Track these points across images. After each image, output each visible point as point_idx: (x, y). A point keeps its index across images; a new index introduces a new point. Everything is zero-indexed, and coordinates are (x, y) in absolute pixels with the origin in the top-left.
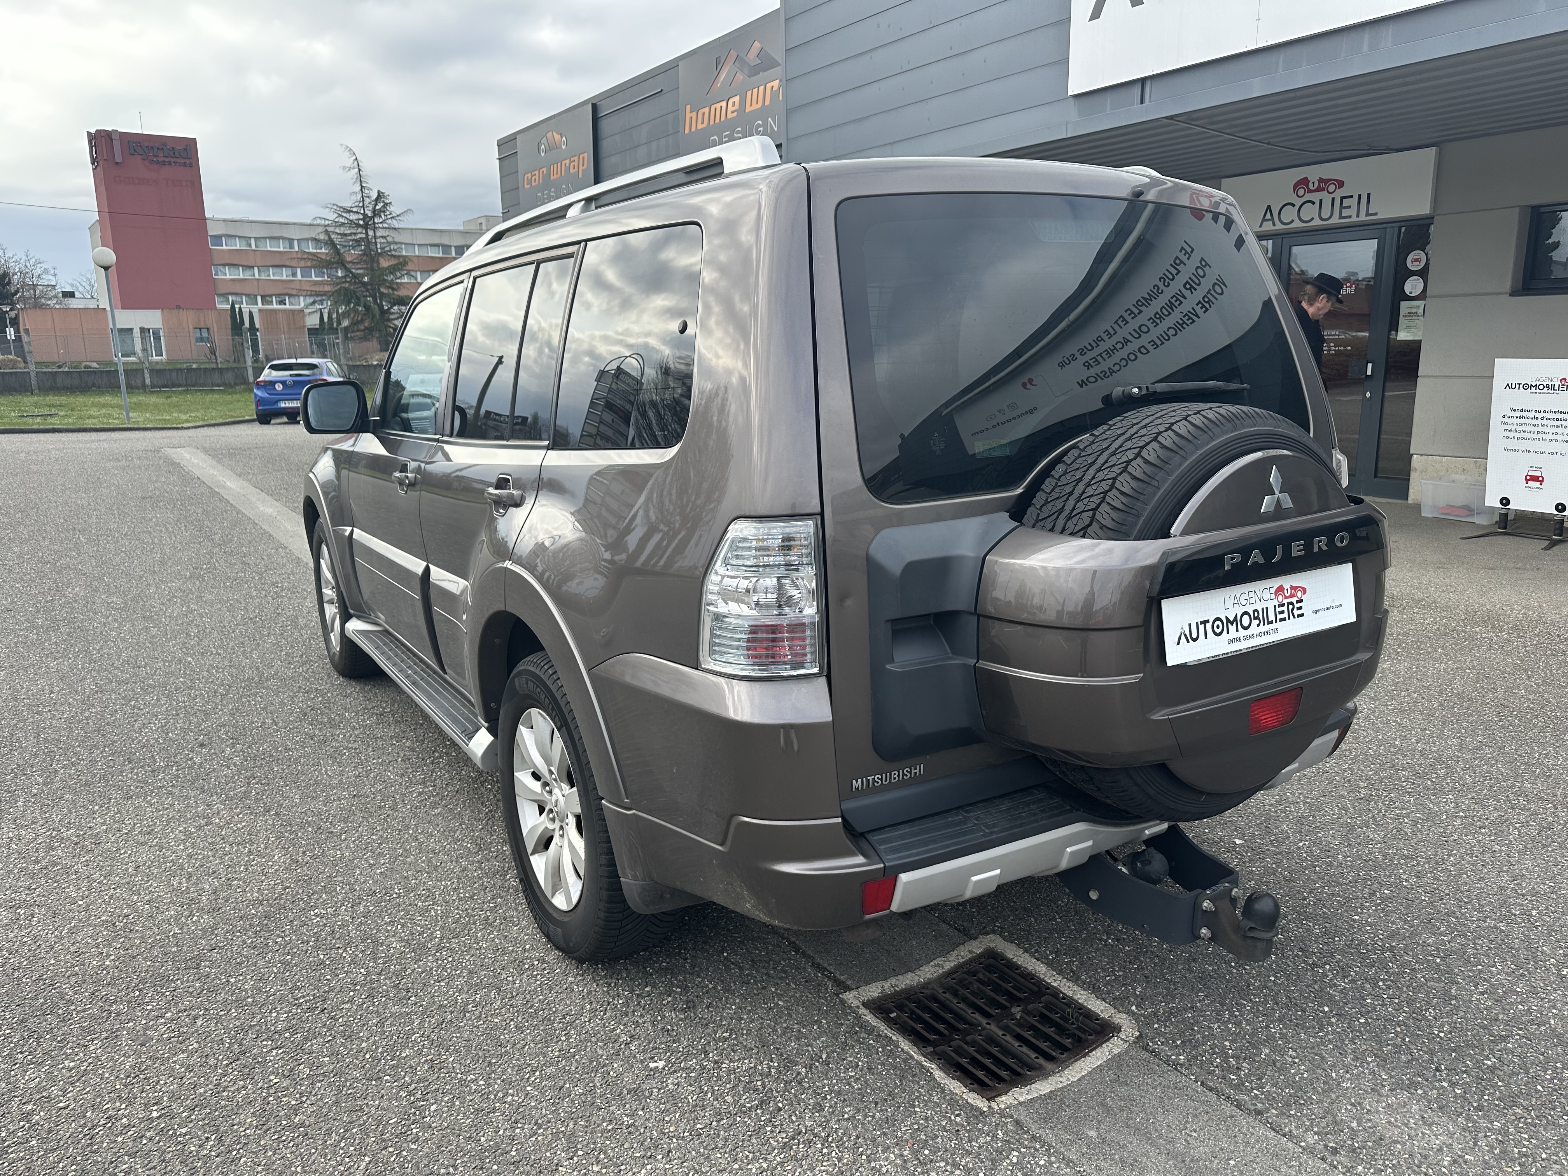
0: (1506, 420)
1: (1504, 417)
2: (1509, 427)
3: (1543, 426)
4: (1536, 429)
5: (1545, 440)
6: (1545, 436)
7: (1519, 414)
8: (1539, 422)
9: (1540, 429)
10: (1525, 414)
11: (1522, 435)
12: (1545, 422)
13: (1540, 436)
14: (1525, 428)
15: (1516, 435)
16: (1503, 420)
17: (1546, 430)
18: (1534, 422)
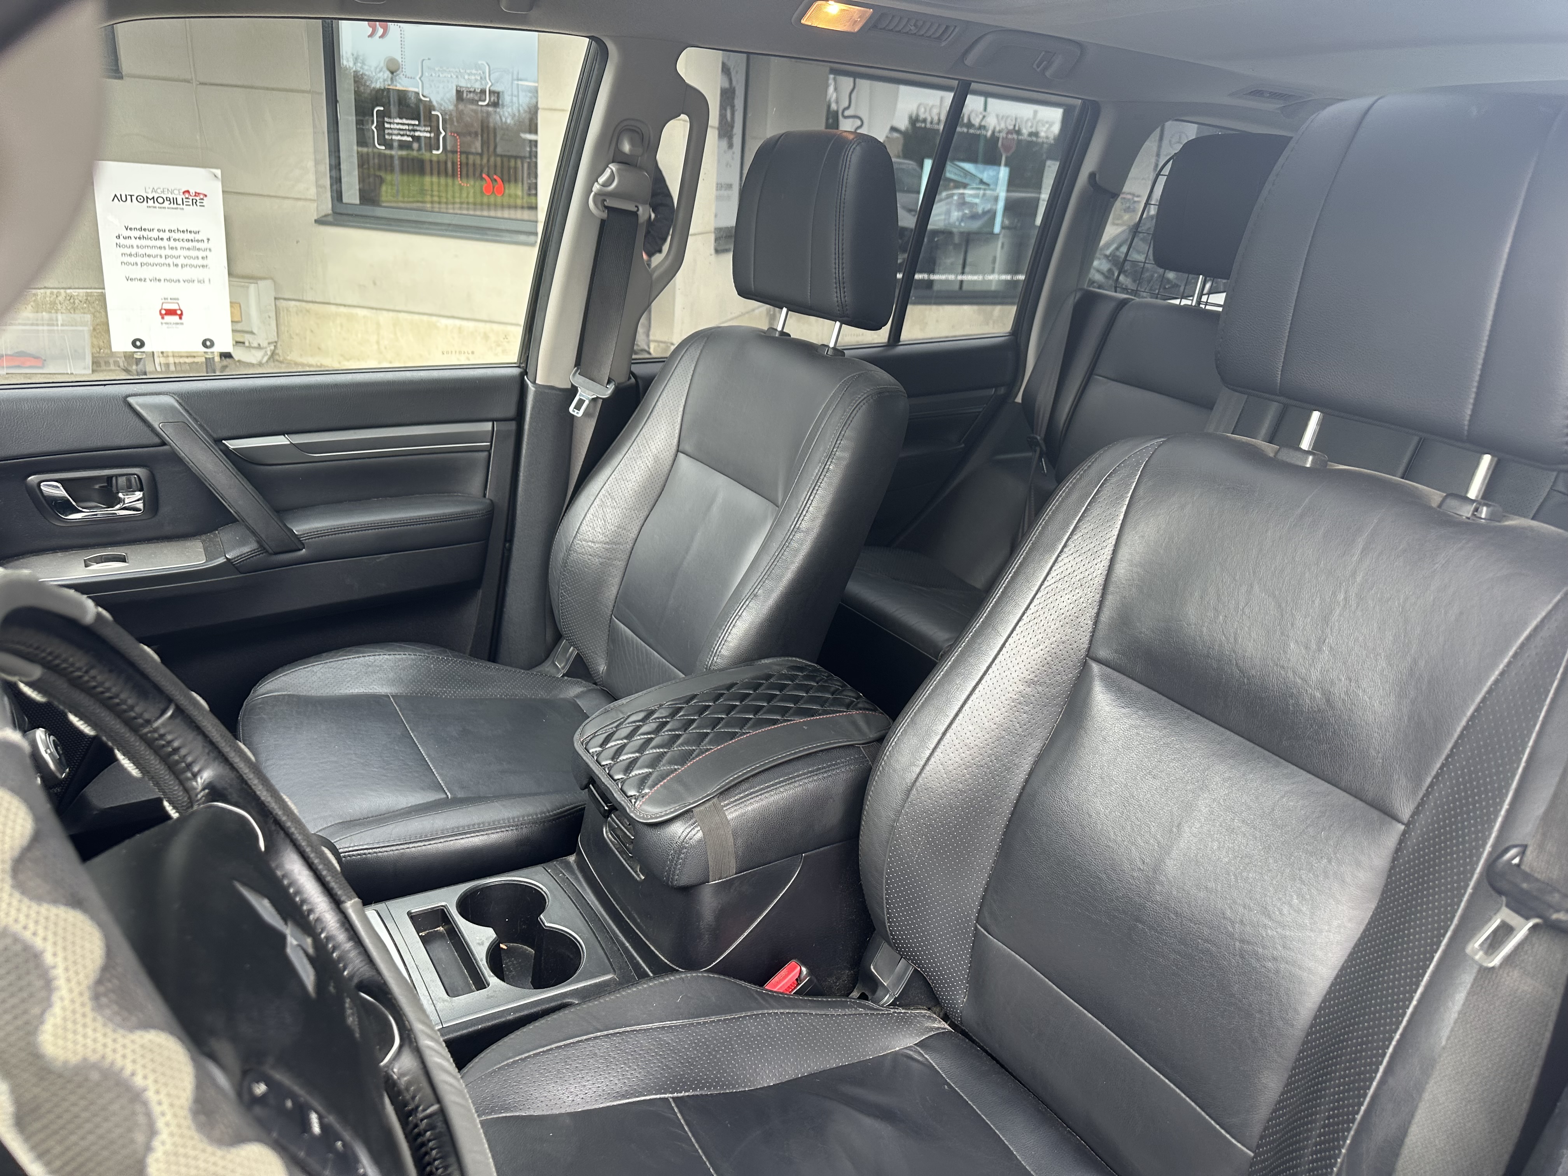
0: (122, 241)
1: (118, 237)
2: (127, 251)
3: (172, 248)
4: (163, 252)
5: (177, 265)
6: (176, 261)
7: (138, 234)
8: (165, 243)
9: (169, 252)
10: (145, 234)
11: (146, 260)
12: (172, 243)
13: (169, 261)
14: (148, 251)
15: (139, 260)
16: (118, 241)
17: (174, 253)
18: (159, 243)
